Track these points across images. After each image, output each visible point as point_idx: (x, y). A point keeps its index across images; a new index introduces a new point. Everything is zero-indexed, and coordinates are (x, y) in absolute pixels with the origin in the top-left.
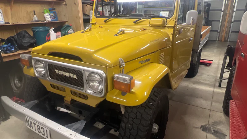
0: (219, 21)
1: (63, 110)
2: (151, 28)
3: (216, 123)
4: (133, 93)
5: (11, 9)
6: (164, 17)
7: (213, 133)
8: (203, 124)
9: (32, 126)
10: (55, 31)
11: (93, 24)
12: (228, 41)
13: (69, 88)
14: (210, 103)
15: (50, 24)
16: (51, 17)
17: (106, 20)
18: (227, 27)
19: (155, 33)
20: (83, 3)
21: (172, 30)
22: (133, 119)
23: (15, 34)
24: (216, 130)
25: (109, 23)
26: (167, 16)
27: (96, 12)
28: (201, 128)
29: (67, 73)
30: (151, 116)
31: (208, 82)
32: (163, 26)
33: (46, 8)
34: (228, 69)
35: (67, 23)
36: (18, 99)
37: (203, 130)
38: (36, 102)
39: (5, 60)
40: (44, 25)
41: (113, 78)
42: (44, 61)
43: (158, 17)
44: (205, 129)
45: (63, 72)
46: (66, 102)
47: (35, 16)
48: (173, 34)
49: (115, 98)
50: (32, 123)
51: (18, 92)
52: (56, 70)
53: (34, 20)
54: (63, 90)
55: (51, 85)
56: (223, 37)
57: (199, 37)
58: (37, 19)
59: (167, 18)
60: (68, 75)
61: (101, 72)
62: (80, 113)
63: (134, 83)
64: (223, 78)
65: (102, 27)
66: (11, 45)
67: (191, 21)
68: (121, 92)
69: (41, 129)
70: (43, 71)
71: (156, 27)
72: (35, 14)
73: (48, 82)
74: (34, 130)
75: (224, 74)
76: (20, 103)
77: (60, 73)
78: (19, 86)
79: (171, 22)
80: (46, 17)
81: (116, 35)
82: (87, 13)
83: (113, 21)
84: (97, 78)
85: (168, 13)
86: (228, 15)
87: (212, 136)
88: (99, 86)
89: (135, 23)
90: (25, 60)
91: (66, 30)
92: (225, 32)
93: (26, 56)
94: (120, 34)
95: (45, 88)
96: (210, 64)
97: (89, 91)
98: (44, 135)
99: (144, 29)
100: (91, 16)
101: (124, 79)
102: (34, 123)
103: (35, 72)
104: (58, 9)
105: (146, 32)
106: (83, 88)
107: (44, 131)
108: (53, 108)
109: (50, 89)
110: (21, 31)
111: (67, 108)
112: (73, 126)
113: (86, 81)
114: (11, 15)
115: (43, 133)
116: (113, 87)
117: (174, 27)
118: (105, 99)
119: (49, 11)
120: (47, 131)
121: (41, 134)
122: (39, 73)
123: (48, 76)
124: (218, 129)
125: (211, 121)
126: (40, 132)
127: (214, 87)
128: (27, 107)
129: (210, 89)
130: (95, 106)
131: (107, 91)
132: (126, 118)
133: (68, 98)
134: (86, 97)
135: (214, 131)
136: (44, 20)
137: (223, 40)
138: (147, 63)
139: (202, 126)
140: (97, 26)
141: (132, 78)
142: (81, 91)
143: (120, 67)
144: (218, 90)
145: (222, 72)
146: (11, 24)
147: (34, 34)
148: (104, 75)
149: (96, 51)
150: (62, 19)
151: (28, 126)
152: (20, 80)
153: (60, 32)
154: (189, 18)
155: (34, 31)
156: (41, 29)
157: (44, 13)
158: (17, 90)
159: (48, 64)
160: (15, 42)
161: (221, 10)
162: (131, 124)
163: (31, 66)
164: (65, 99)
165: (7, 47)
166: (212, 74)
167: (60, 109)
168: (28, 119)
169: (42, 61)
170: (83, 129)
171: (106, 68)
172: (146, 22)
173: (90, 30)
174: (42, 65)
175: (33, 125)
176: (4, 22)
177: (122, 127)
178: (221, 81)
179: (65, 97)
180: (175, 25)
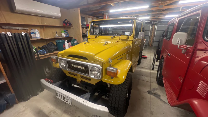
0: (149, 36)
1: (75, 86)
2: (120, 41)
3: (154, 89)
4: (118, 77)
5: (44, 31)
6: (127, 35)
7: (153, 95)
8: (148, 90)
9: (59, 97)
10: (68, 42)
11: (89, 38)
12: (153, 46)
13: (80, 74)
14: (149, 78)
15: (65, 39)
16: (65, 35)
17: (96, 37)
18: (153, 39)
19: (123, 43)
20: (82, 27)
21: (132, 42)
22: (117, 91)
23: (46, 44)
24: (155, 93)
25: (98, 38)
26: (129, 35)
27: (90, 32)
28: (147, 92)
29: (79, 66)
30: (126, 90)
31: (147, 67)
32: (127, 40)
33: (62, 30)
34: (157, 60)
35: (73, 38)
36: (48, 79)
37: (148, 93)
38: (61, 82)
39: (41, 58)
40: (61, 39)
41: (106, 69)
42: (65, 60)
43: (124, 35)
44: (149, 92)
45: (76, 66)
46: (78, 82)
47: (57, 34)
48: (132, 44)
49: (106, 80)
50: (60, 95)
51: (48, 75)
52: (72, 65)
53: (56, 36)
54: (76, 75)
55: (69, 72)
56: (151, 44)
57: (143, 44)
58: (58, 36)
59: (129, 36)
60: (79, 67)
61: (99, 66)
62: (86, 88)
63: (118, 71)
64: (155, 65)
65: (94, 40)
66: (44, 50)
67: (141, 37)
68: (110, 77)
69: (65, 99)
70: (64, 65)
71: (123, 40)
72: (56, 33)
73: (67, 71)
74: (61, 99)
75: (155, 63)
76: (50, 81)
77: (75, 66)
78: (49, 72)
79: (131, 38)
80: (62, 35)
81: (104, 45)
82: (84, 33)
83: (99, 37)
84: (96, 69)
85: (129, 33)
86: (153, 33)
87: (154, 96)
88: (98, 74)
89: (112, 38)
90: (54, 59)
91: (73, 42)
92: (151, 41)
93: (54, 57)
94: (106, 44)
95: (65, 74)
96: (147, 58)
97: (92, 77)
98: (67, 102)
99: (117, 42)
100: (87, 34)
101: (113, 70)
102: (61, 95)
103: (60, 65)
104: (69, 30)
105: (118, 43)
106: (89, 74)
107: (67, 100)
108: (70, 85)
109: (68, 75)
110: (49, 42)
111: (78, 85)
112: (84, 96)
113: (90, 71)
114: (44, 34)
115: (67, 101)
116: (106, 74)
117: (132, 40)
118: (101, 81)
119: (64, 32)
120: (69, 100)
121: (65, 101)
122: (62, 66)
123: (67, 68)
124: (156, 92)
125: (152, 88)
126: (65, 100)
127: (150, 69)
128: (56, 86)
129: (148, 71)
130: (95, 84)
131: (102, 76)
132: (112, 90)
133: (79, 80)
134: (90, 79)
135: (154, 93)
136: (61, 36)
137: (151, 46)
138: (121, 59)
139: (147, 91)
140: (91, 39)
141: (117, 69)
142: (87, 76)
143: (109, 63)
144: (152, 71)
145: (154, 62)
146: (44, 39)
147: (56, 44)
148: (101, 67)
149: (96, 55)
150: (71, 35)
151: (57, 97)
152: (49, 69)
153: (70, 43)
154: (140, 36)
155: (56, 43)
156: (60, 41)
157: (61, 32)
158: (47, 74)
159: (68, 61)
160: (46, 48)
161: (149, 31)
162: (116, 94)
163: (57, 62)
164: (77, 80)
165: (42, 51)
166: (148, 63)
167: (74, 85)
168: (57, 93)
169: (64, 59)
170: (90, 98)
171: (102, 64)
172: (118, 38)
173: (89, 42)
174: (64, 62)
175: (61, 96)
176: (40, 38)
177: (110, 95)
178: (153, 67)
179: (77, 79)
180: (133, 39)
